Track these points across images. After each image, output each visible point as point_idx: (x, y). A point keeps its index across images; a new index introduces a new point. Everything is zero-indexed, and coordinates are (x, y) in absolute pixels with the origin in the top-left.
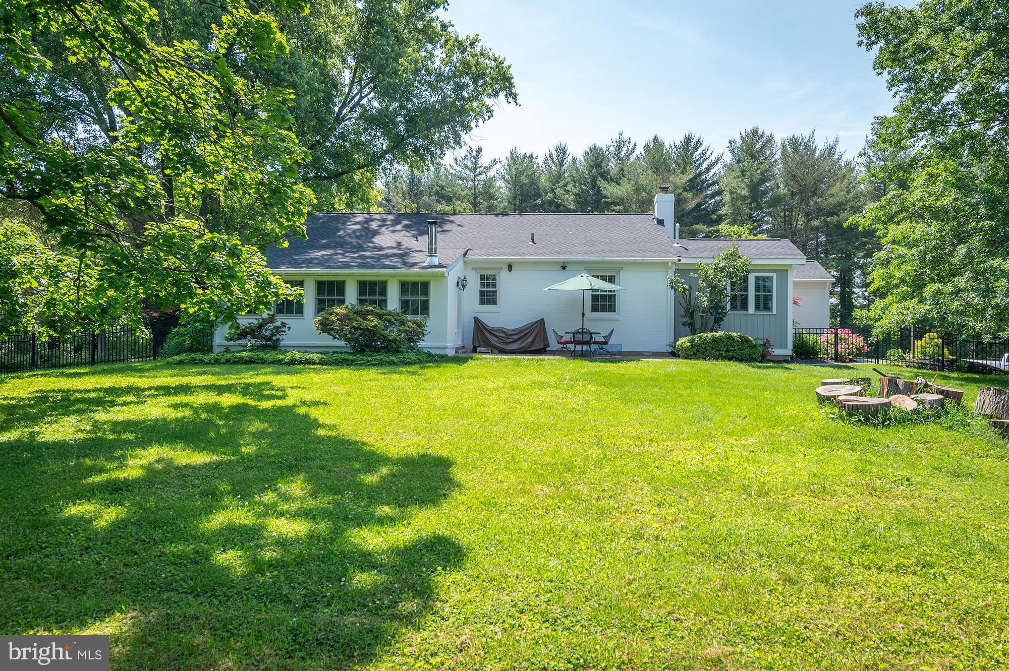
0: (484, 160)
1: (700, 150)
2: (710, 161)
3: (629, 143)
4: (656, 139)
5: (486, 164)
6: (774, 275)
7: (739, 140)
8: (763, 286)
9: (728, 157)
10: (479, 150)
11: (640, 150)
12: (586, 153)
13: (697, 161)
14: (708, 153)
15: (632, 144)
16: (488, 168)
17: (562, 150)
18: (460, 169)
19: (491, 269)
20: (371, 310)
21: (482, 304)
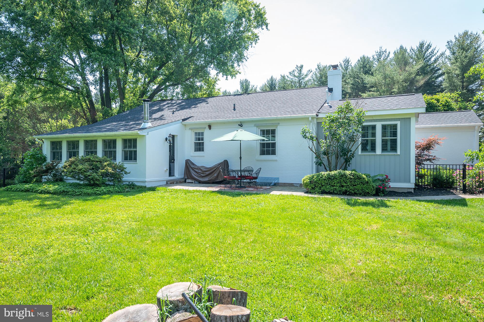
0: (304, 71)
1: (430, 50)
2: (436, 56)
3: (386, 52)
4: (401, 47)
5: (305, 74)
6: (398, 123)
7: (454, 40)
9: (448, 53)
10: (302, 67)
11: (392, 56)
12: (359, 60)
13: (428, 57)
14: (435, 52)
15: (387, 52)
16: (306, 75)
17: (347, 61)
18: (292, 78)
19: (200, 128)
20: (90, 159)
21: (195, 151)
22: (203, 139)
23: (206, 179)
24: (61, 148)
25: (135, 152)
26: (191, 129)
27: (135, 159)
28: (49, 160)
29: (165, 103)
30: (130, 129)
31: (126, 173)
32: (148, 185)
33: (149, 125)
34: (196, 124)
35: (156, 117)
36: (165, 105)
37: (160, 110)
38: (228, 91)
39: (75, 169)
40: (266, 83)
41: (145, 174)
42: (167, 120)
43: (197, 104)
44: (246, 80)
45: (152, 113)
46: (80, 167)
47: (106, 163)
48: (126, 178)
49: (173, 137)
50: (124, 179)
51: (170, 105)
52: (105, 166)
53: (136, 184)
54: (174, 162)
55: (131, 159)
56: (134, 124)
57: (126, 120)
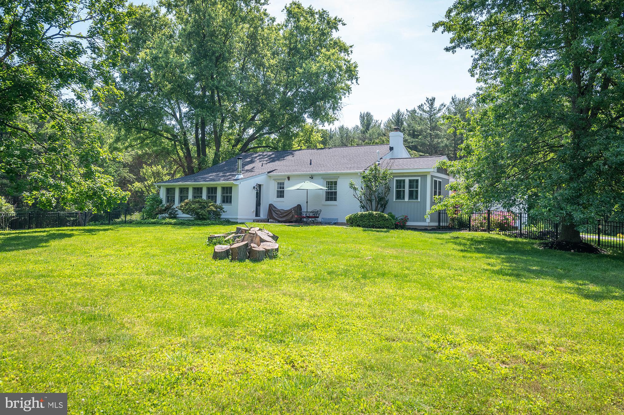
0: (437, 105)
6: (419, 178)
8: (413, 184)
10: (434, 99)
16: (439, 110)
18: (421, 113)
19: (282, 179)
20: (199, 201)
21: (278, 197)
22: (283, 188)
23: (284, 219)
24: (174, 194)
25: (231, 197)
26: (275, 180)
27: (231, 202)
28: (164, 202)
29: (257, 155)
30: (227, 180)
31: (224, 212)
32: (239, 221)
33: (241, 176)
34: (278, 176)
35: (248, 169)
36: (257, 157)
37: (252, 162)
38: (345, 127)
39: (189, 207)
40: (391, 118)
41: (237, 213)
42: (255, 173)
43: (284, 158)
44: (367, 113)
45: (244, 165)
46: (193, 206)
47: (210, 204)
48: (224, 216)
49: (260, 186)
50: (222, 217)
51: (261, 156)
52: (210, 206)
53: (231, 220)
54: (260, 206)
55: (227, 202)
56: (230, 175)
57: (223, 171)
